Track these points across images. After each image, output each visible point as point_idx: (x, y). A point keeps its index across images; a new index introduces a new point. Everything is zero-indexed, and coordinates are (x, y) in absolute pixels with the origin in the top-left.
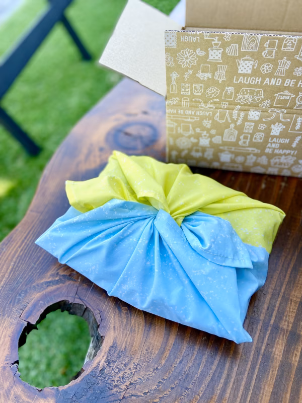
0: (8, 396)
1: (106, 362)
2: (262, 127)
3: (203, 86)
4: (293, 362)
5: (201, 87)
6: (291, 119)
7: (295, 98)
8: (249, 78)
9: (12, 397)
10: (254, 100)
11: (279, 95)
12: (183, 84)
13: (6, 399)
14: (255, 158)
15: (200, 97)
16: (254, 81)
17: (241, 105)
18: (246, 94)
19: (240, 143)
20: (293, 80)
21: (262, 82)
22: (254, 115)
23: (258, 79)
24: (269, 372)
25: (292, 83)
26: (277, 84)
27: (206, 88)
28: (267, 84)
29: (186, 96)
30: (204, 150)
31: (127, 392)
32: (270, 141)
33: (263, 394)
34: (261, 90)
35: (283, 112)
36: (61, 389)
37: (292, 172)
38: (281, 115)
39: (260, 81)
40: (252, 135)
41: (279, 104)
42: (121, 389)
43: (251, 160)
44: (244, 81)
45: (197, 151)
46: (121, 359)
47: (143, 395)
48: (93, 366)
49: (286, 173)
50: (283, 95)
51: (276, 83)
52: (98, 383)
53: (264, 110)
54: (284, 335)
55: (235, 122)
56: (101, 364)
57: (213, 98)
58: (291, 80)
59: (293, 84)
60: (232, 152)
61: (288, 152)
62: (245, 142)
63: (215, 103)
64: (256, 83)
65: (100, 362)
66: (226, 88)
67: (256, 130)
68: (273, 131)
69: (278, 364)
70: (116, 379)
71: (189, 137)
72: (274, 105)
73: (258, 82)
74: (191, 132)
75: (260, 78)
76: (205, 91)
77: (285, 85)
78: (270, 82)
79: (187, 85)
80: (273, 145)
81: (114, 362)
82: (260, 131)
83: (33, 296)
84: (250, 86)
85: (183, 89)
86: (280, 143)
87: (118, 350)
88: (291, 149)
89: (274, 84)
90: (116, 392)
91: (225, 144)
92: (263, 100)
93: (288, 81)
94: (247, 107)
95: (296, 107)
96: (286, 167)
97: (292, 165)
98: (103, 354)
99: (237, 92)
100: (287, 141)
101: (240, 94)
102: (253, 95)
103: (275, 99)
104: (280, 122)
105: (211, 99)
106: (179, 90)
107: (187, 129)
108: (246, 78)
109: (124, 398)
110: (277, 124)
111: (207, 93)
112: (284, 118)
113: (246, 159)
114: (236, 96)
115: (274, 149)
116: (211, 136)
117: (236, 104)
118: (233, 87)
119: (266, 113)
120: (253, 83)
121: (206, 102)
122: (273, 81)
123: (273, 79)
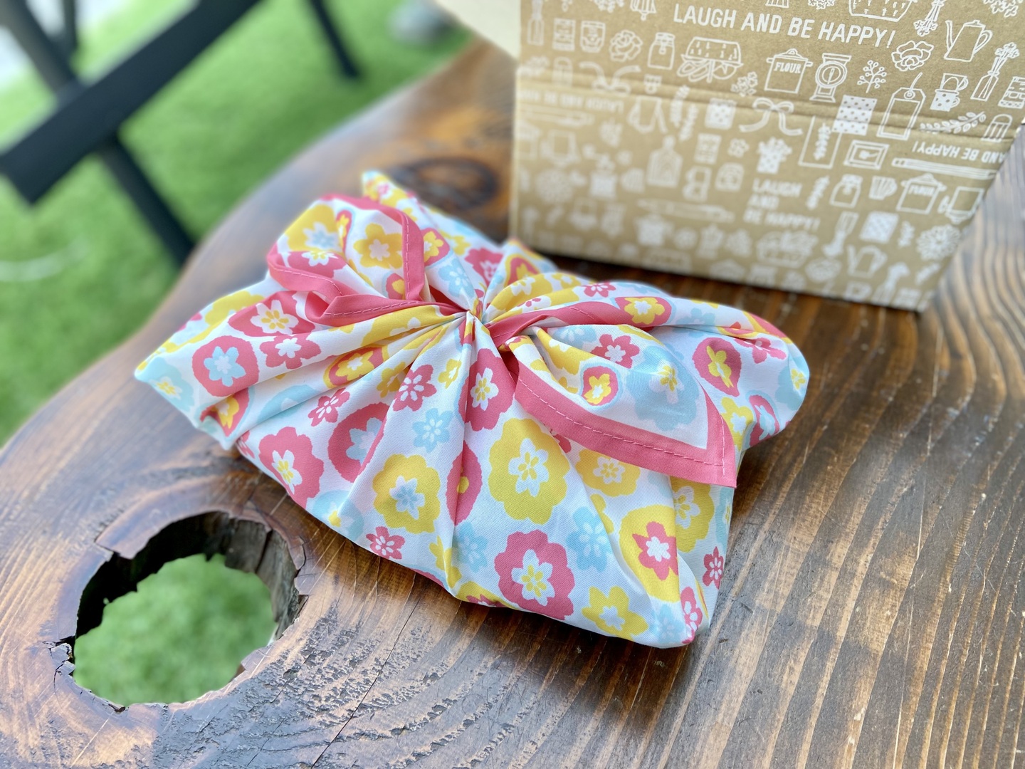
0: (31, 717)
1: (303, 653)
2: (739, 148)
3: (604, 28)
4: (783, 685)
5: (600, 31)
6: (806, 128)
7: (814, 69)
8: (709, 10)
9: (42, 718)
10: (719, 72)
11: (777, 60)
12: (558, 21)
13: (25, 723)
14: (720, 236)
15: (596, 58)
16: (719, 20)
17: (691, 86)
18: (703, 56)
19: (688, 191)
20: (807, 21)
21: (739, 22)
22: (721, 113)
23: (730, 15)
24: (721, 703)
25: (805, 28)
26: (771, 31)
27: (611, 34)
28: (748, 27)
29: (564, 54)
30: (600, 209)
31: (349, 724)
32: (756, 188)
33: (702, 753)
34: (735, 46)
35: (785, 109)
36: (176, 710)
37: (809, 281)
38: (782, 117)
39: (733, 19)
40: (715, 169)
41: (778, 86)
42: (335, 717)
43: (712, 242)
44: (697, 17)
45: (585, 211)
46: (344, 649)
47: (389, 734)
48: (269, 662)
49: (794, 282)
50: (786, 61)
51: (769, 27)
52: (277, 701)
53: (743, 103)
54: (763, 622)
55: (675, 131)
56: (290, 656)
57: (628, 63)
58: (804, 20)
59: (807, 32)
60: (668, 218)
61: (797, 220)
62: (697, 191)
63: (631, 77)
64: (724, 26)
65: (288, 652)
66: (657, 37)
67: (724, 157)
68: (763, 160)
69: (744, 687)
70: (324, 694)
71: (568, 170)
72: (766, 89)
73: (729, 22)
74: (572, 157)
75: (734, 12)
76: (607, 42)
77: (790, 33)
78: (756, 24)
79: (568, 22)
80: (765, 202)
81: (325, 654)
82: (733, 160)
83: (137, 497)
84: (709, 32)
85: (557, 35)
86: (781, 198)
87: (339, 629)
88: (806, 212)
89: (764, 30)
90: (321, 723)
91: (652, 192)
92: (741, 73)
93: (796, 22)
94: (703, 93)
95: (815, 96)
96: (795, 264)
97: (809, 260)
98: (298, 635)
99: (681, 48)
100: (796, 190)
101: (689, 54)
102: (718, 56)
103: (768, 70)
104: (780, 135)
105: (622, 65)
106: (549, 38)
107: (562, 147)
108: (701, 10)
109: (338, 738)
110: (772, 141)
111: (614, 50)
112: (789, 126)
113: (699, 239)
114: (679, 61)
115: (766, 212)
116: (620, 170)
117: (680, 83)
118: (673, 33)
119: (746, 112)
120: (718, 25)
121: (609, 75)
122: (763, 23)
123: (762, 16)
